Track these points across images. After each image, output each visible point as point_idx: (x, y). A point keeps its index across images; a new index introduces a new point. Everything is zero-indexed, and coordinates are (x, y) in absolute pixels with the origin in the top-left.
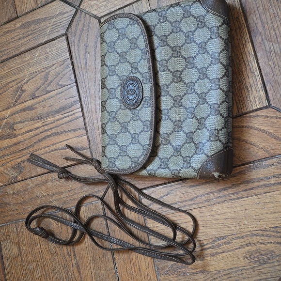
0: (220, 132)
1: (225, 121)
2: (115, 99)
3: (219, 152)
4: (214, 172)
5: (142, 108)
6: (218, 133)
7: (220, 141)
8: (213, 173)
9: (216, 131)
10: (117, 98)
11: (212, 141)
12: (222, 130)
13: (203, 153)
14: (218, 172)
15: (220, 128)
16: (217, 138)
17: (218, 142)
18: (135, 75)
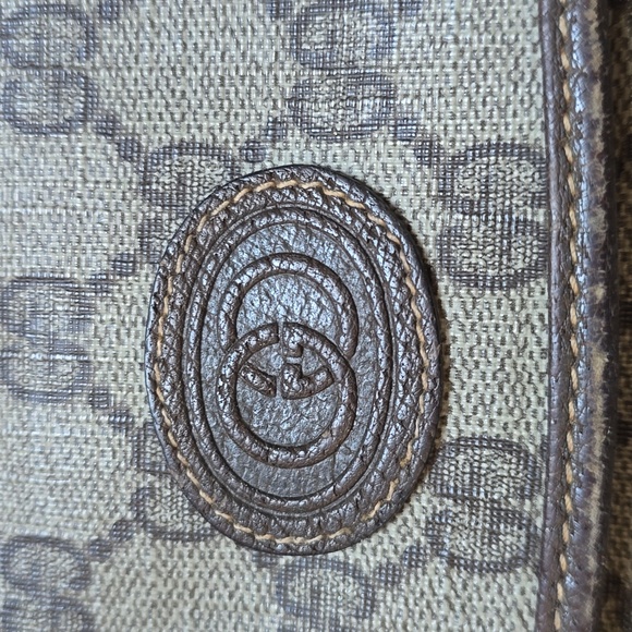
2: (83, 413)
5: (414, 558)
10: (98, 399)
18: (342, 157)
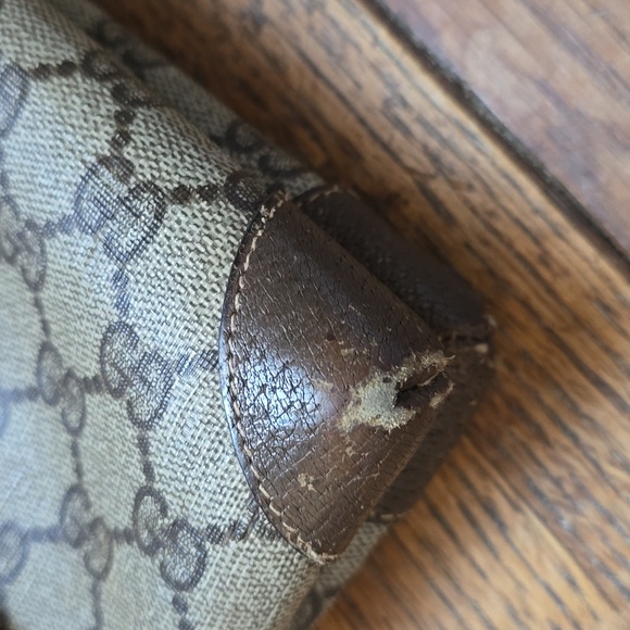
0: (128, 152)
1: (102, 78)
3: (238, 261)
4: (343, 400)
6: (127, 169)
7: (182, 195)
8: (346, 423)
9: (107, 175)
11: (137, 250)
12: (126, 137)
13: (168, 371)
14: (362, 376)
15: (108, 130)
16: (146, 206)
17: (174, 212)
